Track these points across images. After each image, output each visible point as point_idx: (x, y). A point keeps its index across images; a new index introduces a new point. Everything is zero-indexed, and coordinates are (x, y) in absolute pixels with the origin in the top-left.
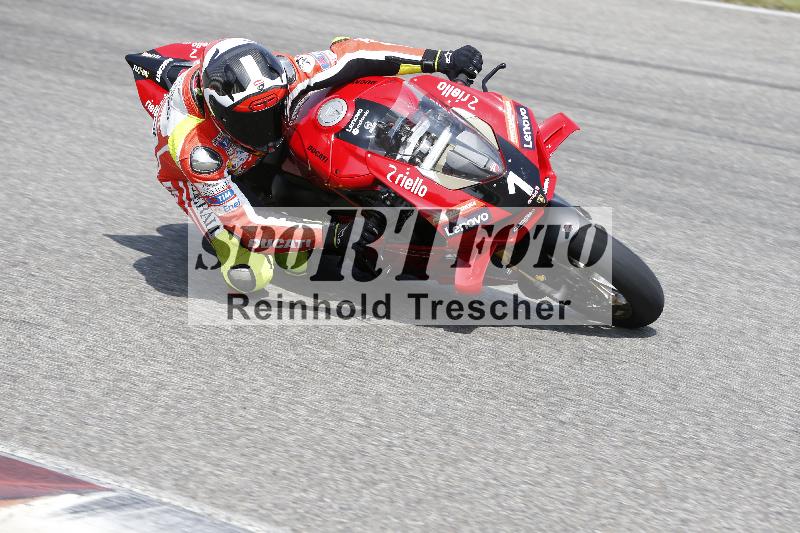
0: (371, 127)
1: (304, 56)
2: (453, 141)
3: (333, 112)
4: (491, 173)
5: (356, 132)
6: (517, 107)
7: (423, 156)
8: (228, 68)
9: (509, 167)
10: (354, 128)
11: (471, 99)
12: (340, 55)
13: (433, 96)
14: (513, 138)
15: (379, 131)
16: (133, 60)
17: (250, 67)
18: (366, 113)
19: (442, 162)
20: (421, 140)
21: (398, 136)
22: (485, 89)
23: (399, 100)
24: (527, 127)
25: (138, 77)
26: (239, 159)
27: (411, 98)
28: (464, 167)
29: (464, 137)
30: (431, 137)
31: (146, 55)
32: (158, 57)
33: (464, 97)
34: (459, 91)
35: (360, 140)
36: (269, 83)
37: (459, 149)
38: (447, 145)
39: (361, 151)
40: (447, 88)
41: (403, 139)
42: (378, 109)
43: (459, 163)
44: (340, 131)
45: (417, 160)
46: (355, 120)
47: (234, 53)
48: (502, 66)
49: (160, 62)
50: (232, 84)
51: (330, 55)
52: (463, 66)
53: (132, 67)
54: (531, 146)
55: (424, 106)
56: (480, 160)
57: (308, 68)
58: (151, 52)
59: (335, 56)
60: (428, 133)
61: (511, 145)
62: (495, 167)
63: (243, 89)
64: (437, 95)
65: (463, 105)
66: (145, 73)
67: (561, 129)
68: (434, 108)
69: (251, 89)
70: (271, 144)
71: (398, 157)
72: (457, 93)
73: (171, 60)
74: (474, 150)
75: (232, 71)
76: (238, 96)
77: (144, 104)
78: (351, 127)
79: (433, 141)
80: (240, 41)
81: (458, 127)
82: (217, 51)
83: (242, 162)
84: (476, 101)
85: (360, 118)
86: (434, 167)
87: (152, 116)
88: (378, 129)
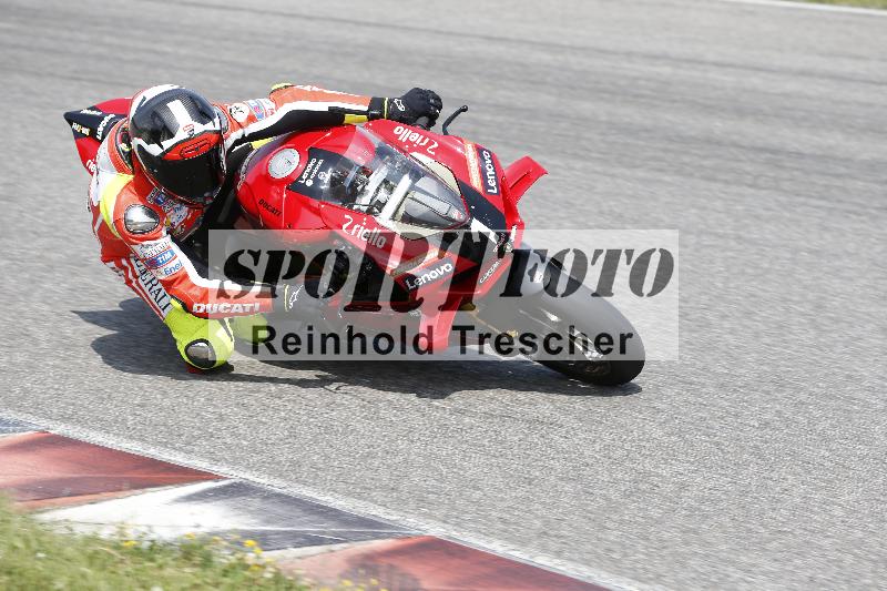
0: (326, 177)
1: (237, 105)
2: (412, 188)
3: (285, 163)
4: (453, 220)
5: (309, 183)
6: (479, 151)
7: (381, 205)
8: (155, 115)
9: (472, 214)
10: (308, 178)
11: (431, 143)
12: (278, 104)
13: (390, 142)
14: (476, 182)
15: (334, 182)
16: (71, 118)
17: (179, 113)
18: (320, 163)
19: (401, 212)
20: (378, 189)
21: (353, 185)
22: (445, 133)
23: (352, 146)
24: (490, 171)
25: (78, 135)
26: (178, 215)
27: (366, 143)
28: (424, 215)
29: (423, 183)
30: (388, 184)
31: (86, 112)
32: (99, 114)
33: (422, 141)
34: (417, 135)
35: (313, 192)
36: (199, 128)
37: (418, 196)
38: (407, 193)
39: (315, 203)
40: (403, 133)
41: (359, 188)
42: (332, 158)
43: (419, 211)
44: (292, 183)
45: (376, 210)
46: (308, 170)
47: (161, 99)
48: (465, 110)
49: (101, 119)
50: (160, 132)
51: (267, 104)
52: (422, 109)
53: (71, 125)
54: (495, 191)
55: (381, 153)
56: (442, 207)
57: (241, 118)
58: (92, 109)
59: (273, 106)
60: (385, 182)
61: (474, 191)
62: (456, 214)
63: (171, 136)
64: (394, 140)
65: (422, 150)
66: (86, 131)
67: (528, 174)
68: (390, 154)
69: (181, 135)
70: (206, 195)
71: (355, 207)
72: (416, 137)
73: (113, 116)
74: (433, 197)
75: (160, 118)
76: (167, 144)
77: (85, 165)
78: (304, 177)
79: (391, 190)
80: (167, 88)
81: (417, 174)
82: (144, 99)
83: (181, 220)
84: (436, 145)
85: (313, 168)
86: (393, 218)
87: (92, 174)
88: (332, 178)
